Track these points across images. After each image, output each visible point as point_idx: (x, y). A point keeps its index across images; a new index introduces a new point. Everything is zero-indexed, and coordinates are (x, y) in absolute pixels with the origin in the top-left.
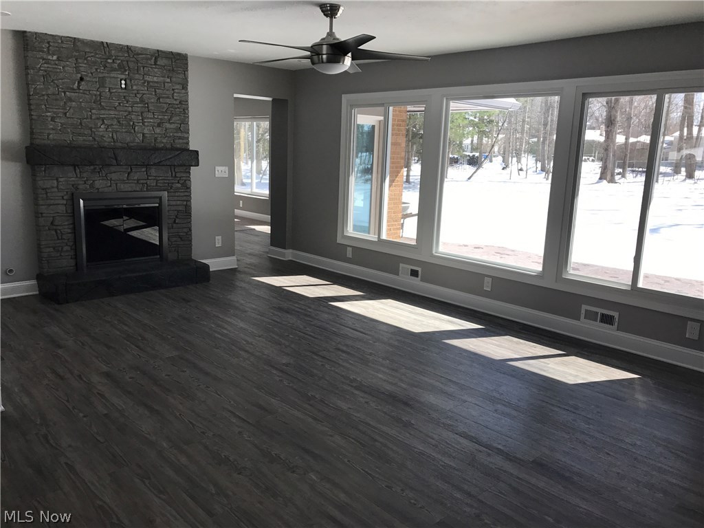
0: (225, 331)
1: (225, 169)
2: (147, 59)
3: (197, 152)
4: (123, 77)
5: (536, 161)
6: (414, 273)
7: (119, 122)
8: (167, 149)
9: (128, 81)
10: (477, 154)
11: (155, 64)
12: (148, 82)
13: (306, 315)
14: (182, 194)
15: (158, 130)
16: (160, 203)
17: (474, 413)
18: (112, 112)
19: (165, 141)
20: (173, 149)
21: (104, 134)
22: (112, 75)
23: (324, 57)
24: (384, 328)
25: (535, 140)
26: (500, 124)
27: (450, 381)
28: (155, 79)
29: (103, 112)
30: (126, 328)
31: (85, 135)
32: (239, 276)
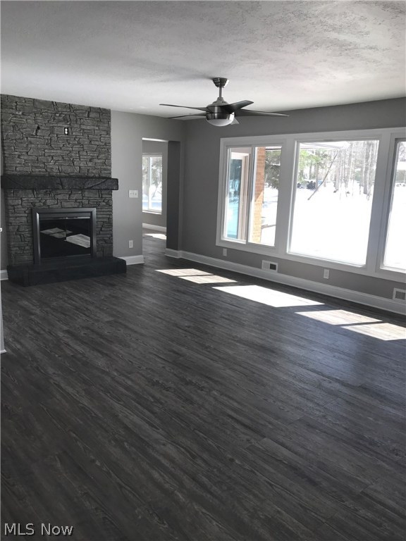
0: (143, 305)
1: (136, 192)
2: (83, 113)
3: (117, 180)
4: (66, 126)
5: (360, 185)
6: (273, 267)
7: (63, 158)
8: (96, 178)
9: (70, 129)
10: (314, 181)
11: (88, 117)
12: (83, 130)
13: (197, 295)
14: (106, 210)
15: (90, 164)
16: (91, 216)
17: (319, 358)
18: (59, 151)
19: (94, 172)
20: (100, 178)
21: (53, 166)
22: (59, 125)
23: (216, 114)
24: (253, 304)
25: (359, 169)
26: (332, 158)
27: (302, 338)
28: (88, 128)
29: (53, 151)
30: (74, 303)
31: (41, 168)
32: (146, 268)
